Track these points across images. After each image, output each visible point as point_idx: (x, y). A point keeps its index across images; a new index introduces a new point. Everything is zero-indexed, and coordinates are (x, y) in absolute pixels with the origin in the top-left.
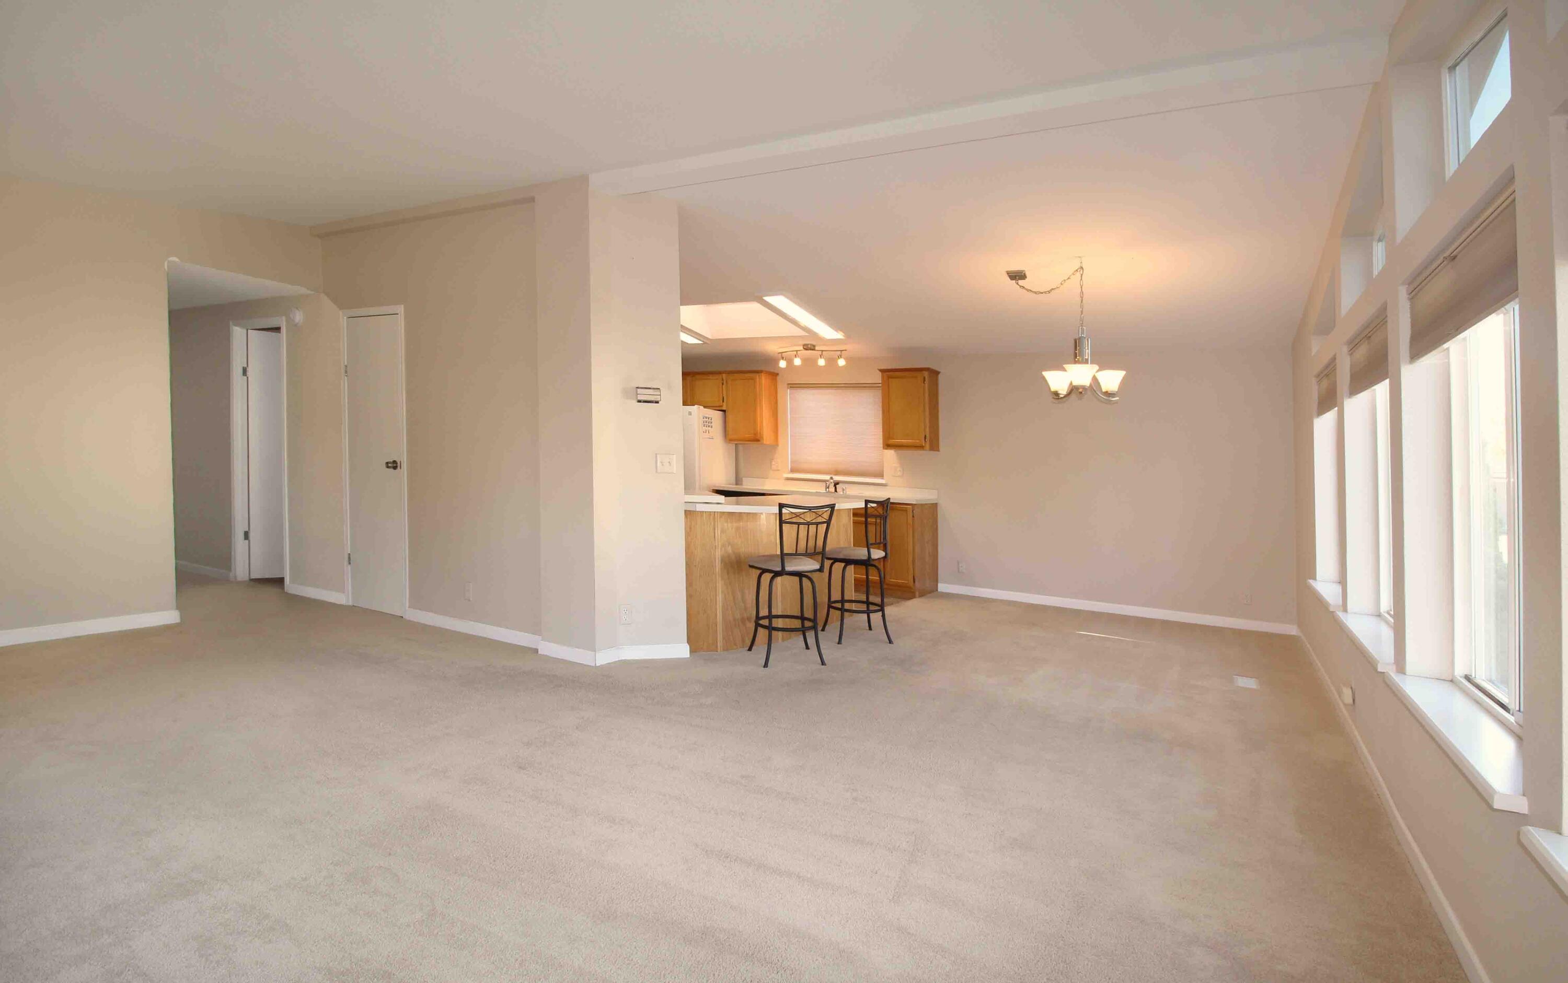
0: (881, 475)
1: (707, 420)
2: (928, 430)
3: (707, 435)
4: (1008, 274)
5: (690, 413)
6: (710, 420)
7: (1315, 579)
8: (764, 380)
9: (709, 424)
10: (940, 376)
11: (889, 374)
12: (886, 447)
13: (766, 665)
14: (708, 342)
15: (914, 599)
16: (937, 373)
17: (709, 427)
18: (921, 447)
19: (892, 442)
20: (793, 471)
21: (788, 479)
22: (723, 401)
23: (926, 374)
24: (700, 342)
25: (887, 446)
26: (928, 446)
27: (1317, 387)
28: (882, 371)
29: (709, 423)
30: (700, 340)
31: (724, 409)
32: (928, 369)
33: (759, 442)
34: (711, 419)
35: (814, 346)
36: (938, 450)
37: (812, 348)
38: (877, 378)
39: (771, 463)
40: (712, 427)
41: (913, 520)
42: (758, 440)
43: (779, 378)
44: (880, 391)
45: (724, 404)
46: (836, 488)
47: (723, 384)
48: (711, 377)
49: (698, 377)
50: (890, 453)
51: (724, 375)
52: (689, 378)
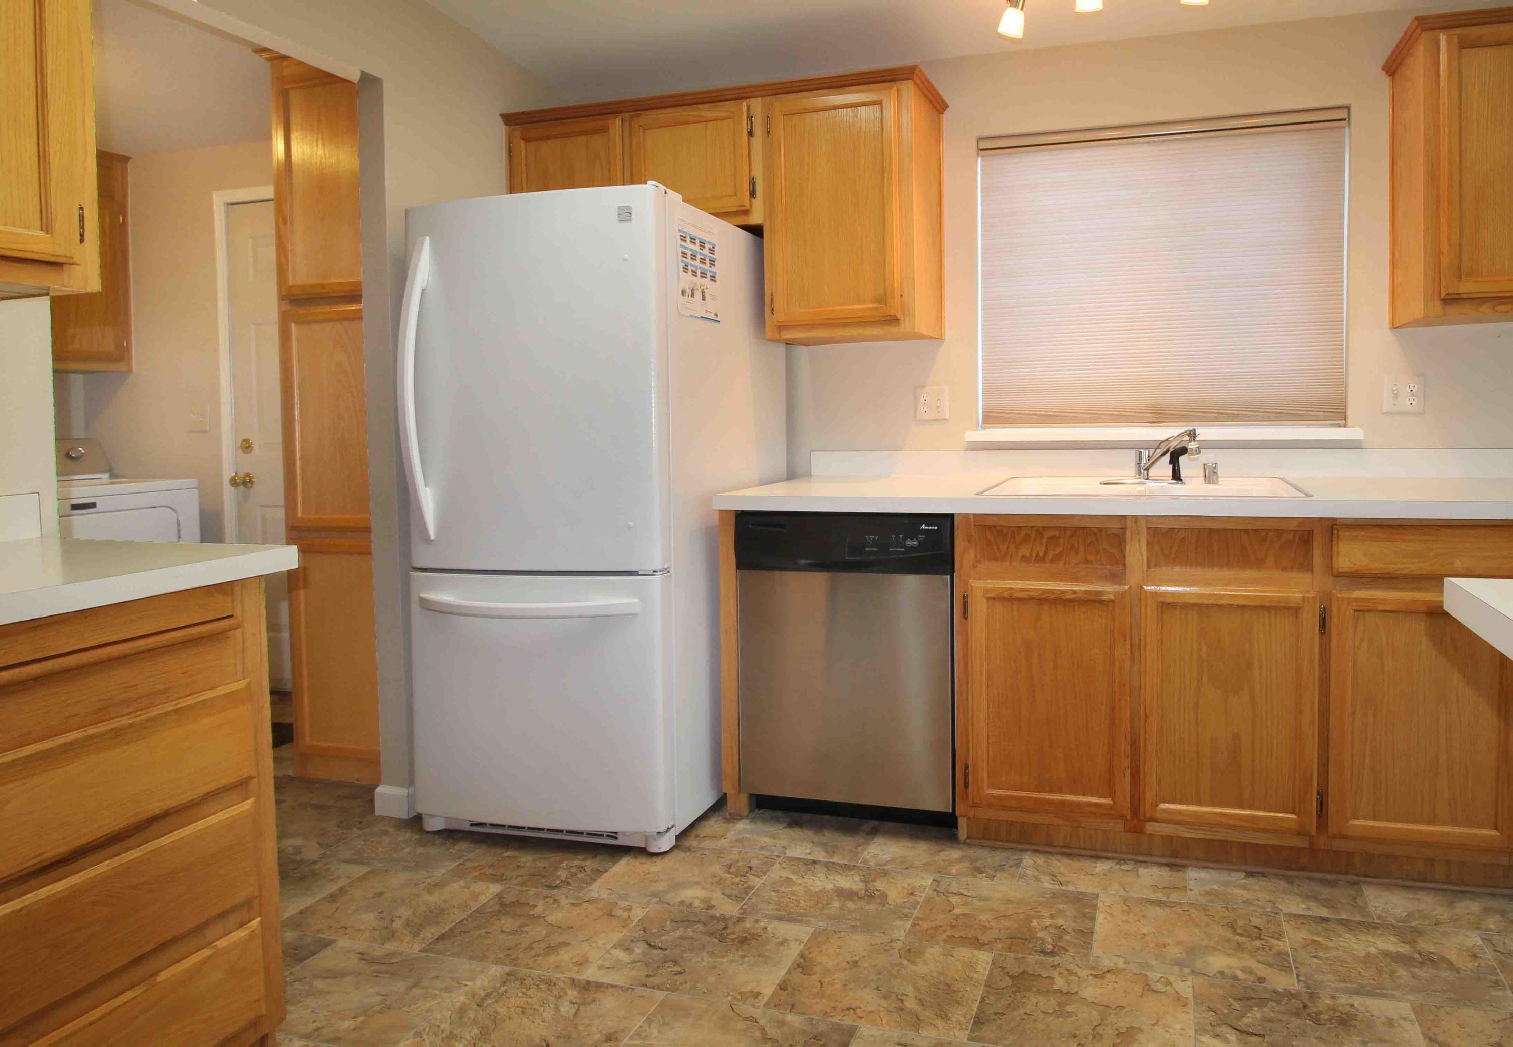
1: (696, 248)
3: (697, 306)
5: (625, 214)
6: (706, 251)
9: (707, 267)
17: (704, 275)
20: (992, 418)
22: (753, 194)
29: (703, 261)
31: (756, 219)
34: (710, 250)
39: (916, 398)
40: (713, 278)
42: (893, 320)
45: (756, 205)
47: (751, 134)
48: (705, 111)
49: (648, 117)
51: (757, 104)
52: (616, 126)
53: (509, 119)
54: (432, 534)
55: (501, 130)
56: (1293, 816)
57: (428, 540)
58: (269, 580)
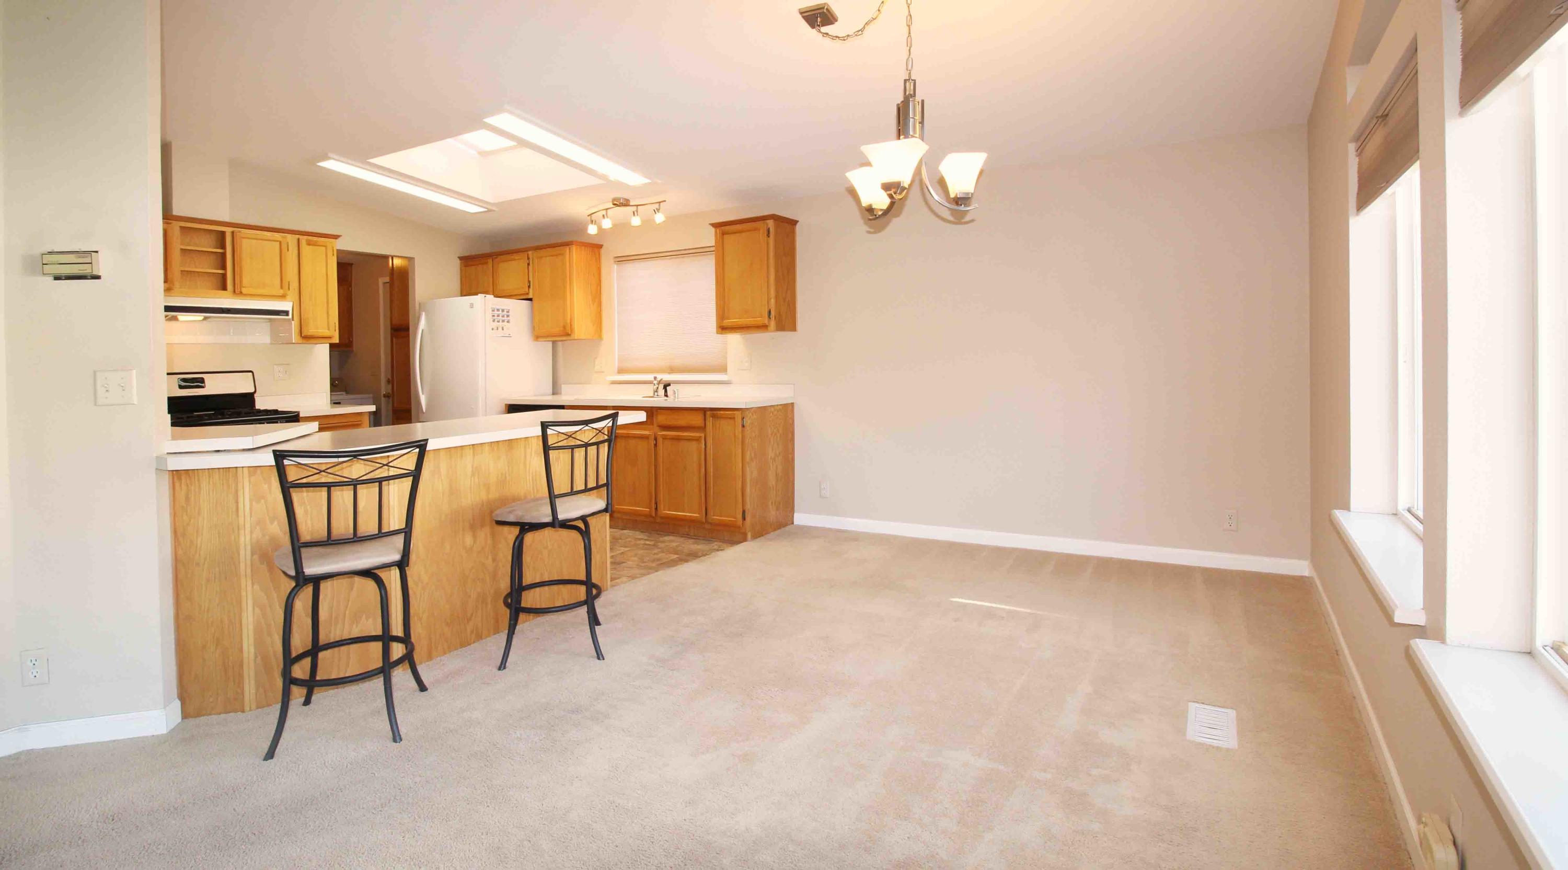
0: (723, 369)
1: (500, 312)
2: (773, 301)
3: (499, 333)
4: (801, 13)
5: (472, 306)
6: (505, 312)
7: (1346, 507)
8: (575, 256)
9: (505, 318)
10: (798, 227)
11: (723, 228)
12: (720, 330)
13: (270, 755)
14: (494, 209)
15: (745, 543)
16: (794, 223)
17: (503, 322)
18: (763, 327)
19: (727, 322)
20: (621, 371)
21: (614, 383)
22: (530, 288)
23: (771, 223)
24: (482, 210)
25: (723, 329)
26: (773, 324)
27: (1357, 160)
28: (716, 226)
30: (485, 208)
31: (530, 296)
32: (774, 217)
33: (569, 338)
34: (508, 312)
35: (628, 200)
36: (793, 328)
37: (625, 203)
38: (709, 238)
39: (594, 362)
40: (508, 322)
41: (743, 431)
42: (568, 335)
43: (603, 251)
44: (714, 255)
45: (531, 291)
46: (666, 391)
47: (529, 264)
48: (516, 256)
49: (500, 257)
50: (734, 339)
51: (530, 253)
52: (490, 261)
53: (461, 258)
54: (424, 411)
55: (458, 261)
56: (648, 510)
57: (423, 413)
58: (370, 413)
